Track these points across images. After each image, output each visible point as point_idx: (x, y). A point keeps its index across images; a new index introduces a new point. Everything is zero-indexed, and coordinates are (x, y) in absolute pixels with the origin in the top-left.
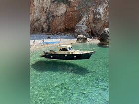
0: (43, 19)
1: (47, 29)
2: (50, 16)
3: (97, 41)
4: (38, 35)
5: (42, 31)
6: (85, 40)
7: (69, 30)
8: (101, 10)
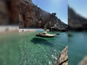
0: (36, 24)
1: (37, 27)
2: (37, 23)
3: (49, 30)
4: (34, 28)
5: (35, 27)
6: (46, 30)
7: (42, 27)
8: (50, 23)
